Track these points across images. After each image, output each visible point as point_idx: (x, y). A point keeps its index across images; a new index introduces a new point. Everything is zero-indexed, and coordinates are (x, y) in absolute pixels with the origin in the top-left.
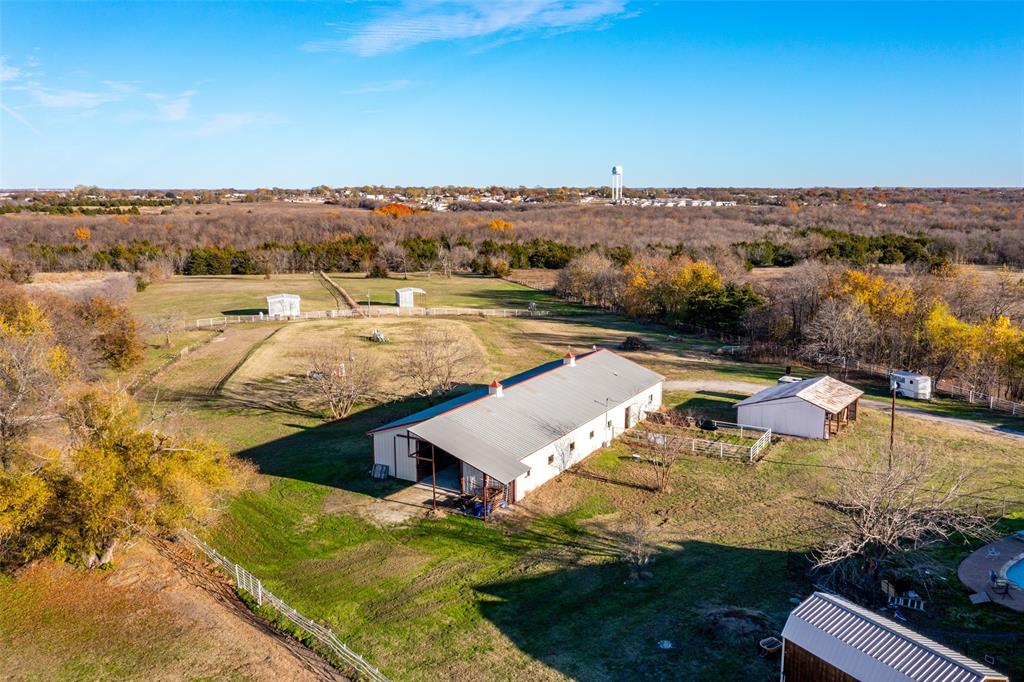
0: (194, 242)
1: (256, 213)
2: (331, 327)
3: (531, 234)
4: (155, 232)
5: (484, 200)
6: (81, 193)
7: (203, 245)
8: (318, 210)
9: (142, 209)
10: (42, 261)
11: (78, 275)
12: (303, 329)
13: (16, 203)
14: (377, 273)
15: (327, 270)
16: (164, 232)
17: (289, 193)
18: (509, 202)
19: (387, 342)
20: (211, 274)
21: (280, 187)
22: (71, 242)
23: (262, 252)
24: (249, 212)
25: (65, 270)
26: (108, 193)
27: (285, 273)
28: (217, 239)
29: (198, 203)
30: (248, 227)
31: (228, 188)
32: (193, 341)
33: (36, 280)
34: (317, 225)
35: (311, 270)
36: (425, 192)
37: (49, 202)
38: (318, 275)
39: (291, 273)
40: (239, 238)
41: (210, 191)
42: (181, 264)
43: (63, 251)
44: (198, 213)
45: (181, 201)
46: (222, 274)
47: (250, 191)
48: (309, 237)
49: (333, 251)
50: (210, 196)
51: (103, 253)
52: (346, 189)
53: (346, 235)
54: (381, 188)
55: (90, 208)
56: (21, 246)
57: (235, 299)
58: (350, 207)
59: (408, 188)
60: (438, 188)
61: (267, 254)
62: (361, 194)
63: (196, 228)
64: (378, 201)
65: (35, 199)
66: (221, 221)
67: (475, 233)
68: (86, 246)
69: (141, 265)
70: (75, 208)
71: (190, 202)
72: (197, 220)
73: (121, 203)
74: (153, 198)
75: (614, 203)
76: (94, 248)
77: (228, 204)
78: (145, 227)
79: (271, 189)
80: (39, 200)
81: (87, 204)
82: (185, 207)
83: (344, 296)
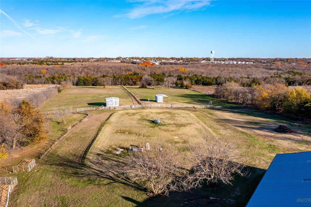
0: (80, 74)
1: (100, 65)
2: (134, 114)
3: (193, 73)
4: (67, 71)
5: (170, 61)
6: (48, 59)
7: (82, 75)
8: (119, 64)
9: (65, 64)
10: (29, 81)
11: (40, 85)
12: (122, 115)
13: (28, 61)
14: (143, 87)
15: (125, 85)
16: (70, 71)
17: (109, 59)
18: (179, 62)
19: (162, 125)
20: (85, 86)
21: (107, 57)
22: (39, 74)
23: (103, 78)
24: (98, 64)
25: (36, 84)
26: (56, 59)
27: (110, 86)
28: (88, 73)
29: (82, 62)
30: (97, 69)
31: (91, 57)
32: (75, 120)
33: (25, 87)
34: (120, 69)
35: (119, 84)
36: (151, 59)
37: (38, 61)
38: (121, 87)
39: (112, 85)
40: (95, 73)
41: (86, 58)
42: (75, 82)
43: (37, 77)
44: (82, 65)
45: (77, 61)
46: (89, 86)
47: (98, 59)
48: (118, 73)
49: (127, 78)
50: (86, 60)
51: (50, 78)
52: (127, 58)
53: (130, 73)
54: (138, 57)
55: (49, 63)
56: (23, 75)
57: (93, 97)
58: (128, 63)
59: (146, 58)
60: (155, 57)
61: (104, 79)
62: (132, 59)
63: (80, 70)
64: (137, 62)
65: (34, 60)
66: (89, 67)
67: (174, 72)
68: (44, 75)
69: (61, 83)
70: (45, 63)
71: (80, 61)
72: (81, 67)
73: (59, 62)
74: (69, 60)
75: (212, 63)
76: (47, 76)
77: (91, 62)
78: (64, 69)
79: (104, 58)
80: (35, 61)
81: (49, 62)
82: (78, 63)
83: (134, 97)
